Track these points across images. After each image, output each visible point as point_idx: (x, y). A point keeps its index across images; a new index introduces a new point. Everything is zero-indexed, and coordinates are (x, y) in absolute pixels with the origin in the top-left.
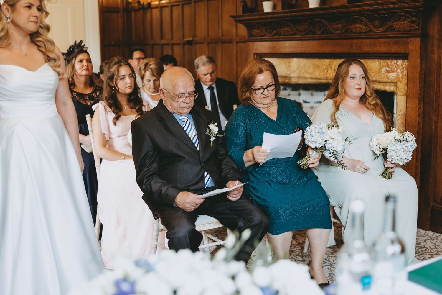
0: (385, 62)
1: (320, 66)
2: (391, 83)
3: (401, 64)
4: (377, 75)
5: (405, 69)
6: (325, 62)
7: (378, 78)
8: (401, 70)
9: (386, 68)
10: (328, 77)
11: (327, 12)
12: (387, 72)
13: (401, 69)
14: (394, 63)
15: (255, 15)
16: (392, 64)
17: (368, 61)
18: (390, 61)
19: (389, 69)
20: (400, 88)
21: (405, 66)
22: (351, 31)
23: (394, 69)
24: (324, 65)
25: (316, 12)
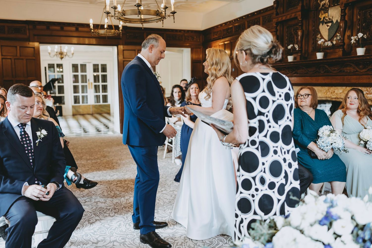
1: (322, 91)
2: (369, 100)
6: (325, 88)
10: (327, 96)
11: (329, 61)
12: (366, 94)
15: (283, 63)
19: (368, 93)
22: (344, 71)
24: (325, 90)
25: (322, 61)
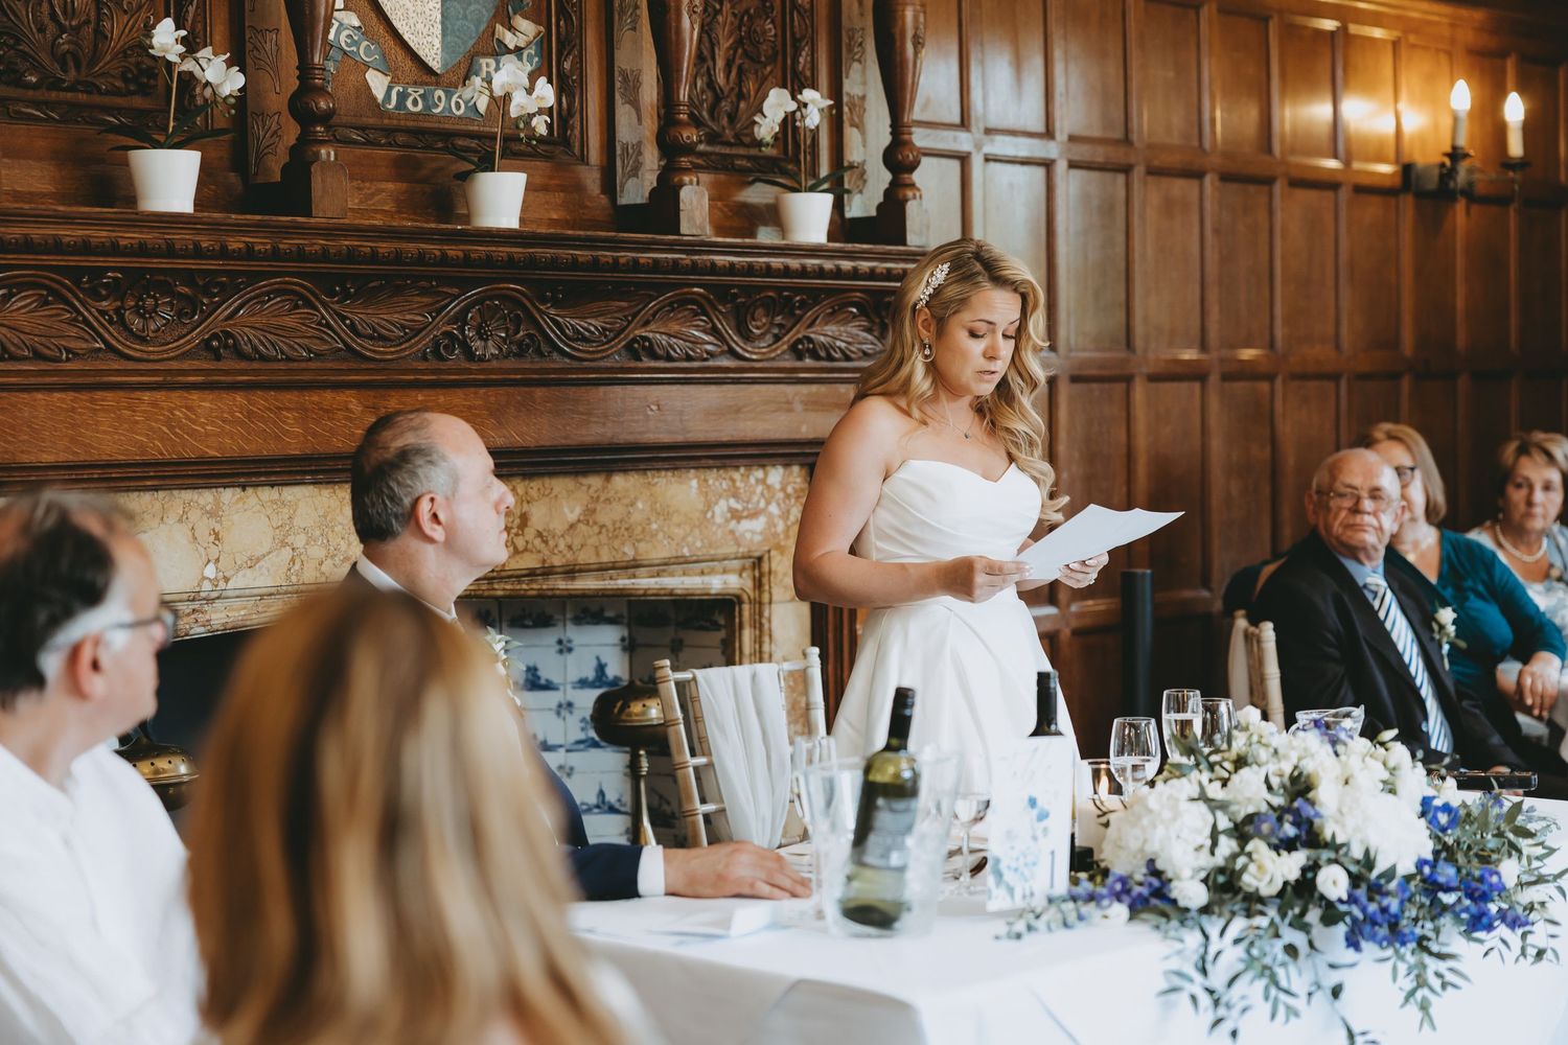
0: (724, 479)
3: (781, 483)
4: (697, 531)
5: (793, 501)
7: (699, 544)
8: (782, 505)
9: (727, 501)
12: (733, 517)
13: (781, 502)
14: (758, 481)
16: (751, 486)
17: (656, 480)
18: (742, 475)
20: (780, 576)
21: (794, 488)
23: (758, 502)
